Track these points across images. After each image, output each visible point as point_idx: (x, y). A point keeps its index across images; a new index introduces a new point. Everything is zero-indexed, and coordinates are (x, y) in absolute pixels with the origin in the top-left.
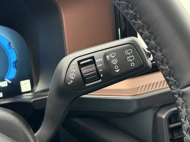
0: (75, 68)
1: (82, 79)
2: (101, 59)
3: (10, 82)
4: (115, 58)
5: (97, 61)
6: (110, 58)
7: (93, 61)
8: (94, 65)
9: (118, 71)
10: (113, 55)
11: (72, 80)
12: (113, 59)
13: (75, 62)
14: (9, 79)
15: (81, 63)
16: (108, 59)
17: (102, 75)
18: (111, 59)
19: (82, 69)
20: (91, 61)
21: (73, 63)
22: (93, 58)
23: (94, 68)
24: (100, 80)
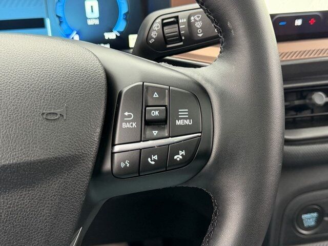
0: (158, 27)
1: (163, 39)
2: (185, 20)
3: (118, 35)
4: (200, 20)
5: (180, 21)
6: (195, 19)
7: (176, 21)
8: (177, 25)
9: (200, 35)
10: (198, 17)
11: (153, 38)
12: (197, 21)
13: (159, 20)
14: (118, 32)
15: (165, 21)
16: (192, 21)
17: (183, 38)
18: (196, 21)
19: (165, 28)
20: (174, 21)
21: (157, 21)
22: (177, 17)
23: (177, 29)
24: (182, 43)
